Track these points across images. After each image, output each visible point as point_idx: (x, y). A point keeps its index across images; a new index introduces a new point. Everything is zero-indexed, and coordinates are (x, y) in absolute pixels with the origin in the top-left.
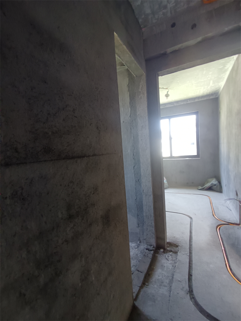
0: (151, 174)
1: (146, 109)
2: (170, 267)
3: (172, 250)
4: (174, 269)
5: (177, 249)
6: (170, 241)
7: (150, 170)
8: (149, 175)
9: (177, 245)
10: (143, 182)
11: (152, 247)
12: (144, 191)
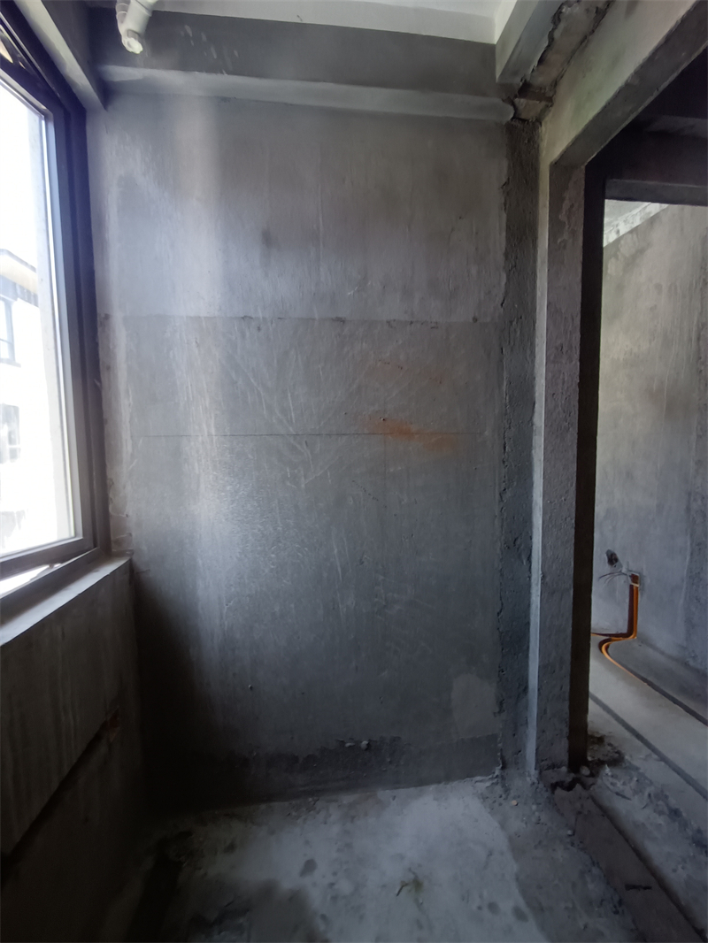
0: (573, 515)
3: (600, 757)
5: (610, 748)
11: (564, 769)
12: (548, 579)
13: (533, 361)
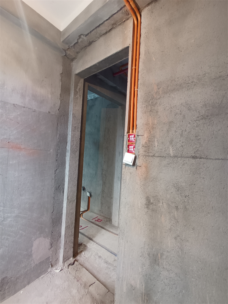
13: (67, 130)
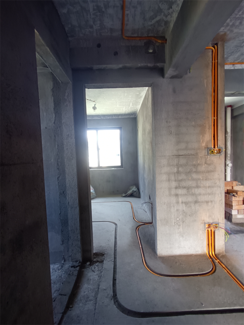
0: (77, 184)
1: (72, 118)
2: (96, 278)
3: (99, 260)
4: (100, 279)
5: (103, 257)
6: (97, 252)
7: (76, 181)
8: (75, 186)
9: (103, 253)
10: (68, 194)
11: (78, 262)
12: (70, 204)
